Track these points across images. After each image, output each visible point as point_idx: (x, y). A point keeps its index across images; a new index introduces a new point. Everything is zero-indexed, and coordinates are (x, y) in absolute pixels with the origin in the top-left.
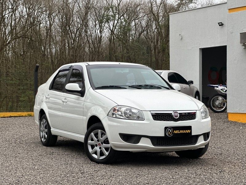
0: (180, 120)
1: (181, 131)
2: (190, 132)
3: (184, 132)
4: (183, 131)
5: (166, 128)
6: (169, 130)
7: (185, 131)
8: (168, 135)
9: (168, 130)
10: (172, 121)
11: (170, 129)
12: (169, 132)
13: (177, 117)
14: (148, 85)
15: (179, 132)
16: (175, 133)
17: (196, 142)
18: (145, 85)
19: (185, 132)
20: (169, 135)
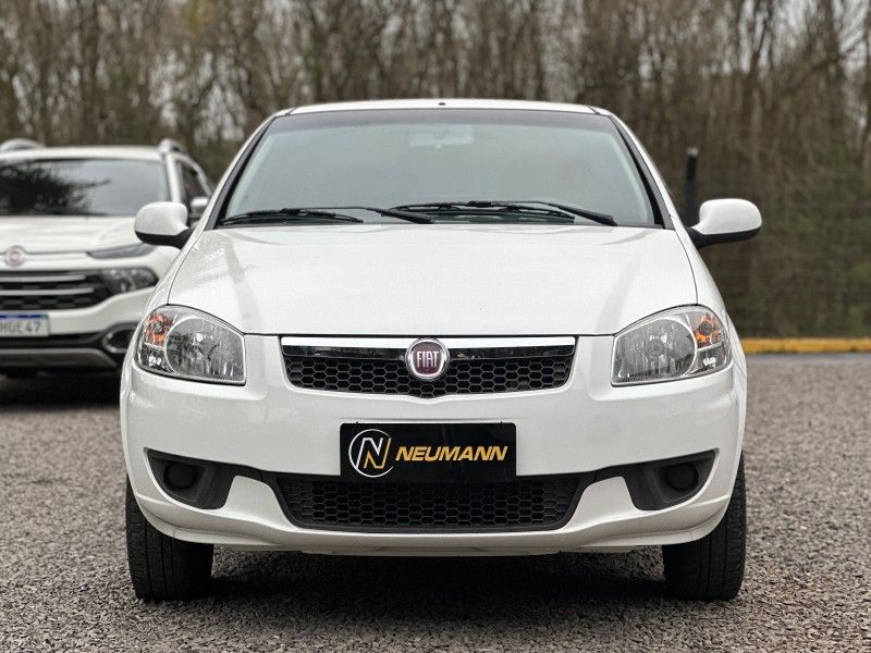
0: (452, 390)
1: (446, 453)
2: (501, 457)
3: (463, 456)
4: (457, 449)
5: (348, 431)
6: (368, 443)
7: (469, 449)
8: (361, 467)
9: (360, 439)
10: (403, 390)
11: (377, 438)
12: (369, 456)
13: (433, 370)
14: (488, 204)
15: (432, 454)
16: (407, 458)
17: (564, 514)
18: (472, 204)
19: (468, 454)
20: (370, 470)
